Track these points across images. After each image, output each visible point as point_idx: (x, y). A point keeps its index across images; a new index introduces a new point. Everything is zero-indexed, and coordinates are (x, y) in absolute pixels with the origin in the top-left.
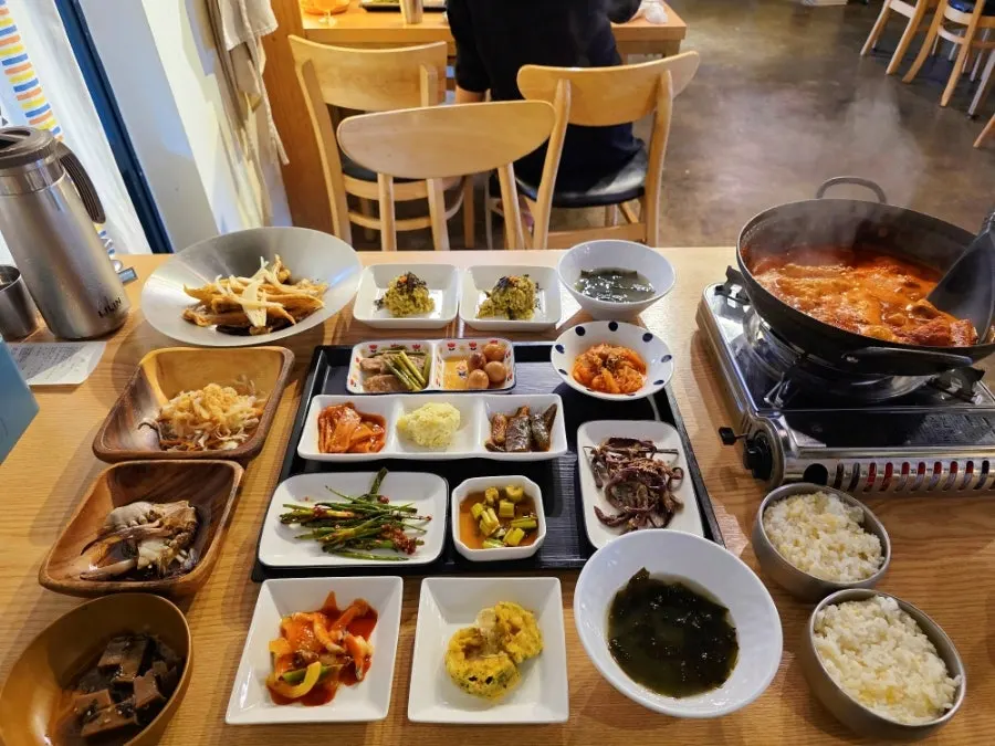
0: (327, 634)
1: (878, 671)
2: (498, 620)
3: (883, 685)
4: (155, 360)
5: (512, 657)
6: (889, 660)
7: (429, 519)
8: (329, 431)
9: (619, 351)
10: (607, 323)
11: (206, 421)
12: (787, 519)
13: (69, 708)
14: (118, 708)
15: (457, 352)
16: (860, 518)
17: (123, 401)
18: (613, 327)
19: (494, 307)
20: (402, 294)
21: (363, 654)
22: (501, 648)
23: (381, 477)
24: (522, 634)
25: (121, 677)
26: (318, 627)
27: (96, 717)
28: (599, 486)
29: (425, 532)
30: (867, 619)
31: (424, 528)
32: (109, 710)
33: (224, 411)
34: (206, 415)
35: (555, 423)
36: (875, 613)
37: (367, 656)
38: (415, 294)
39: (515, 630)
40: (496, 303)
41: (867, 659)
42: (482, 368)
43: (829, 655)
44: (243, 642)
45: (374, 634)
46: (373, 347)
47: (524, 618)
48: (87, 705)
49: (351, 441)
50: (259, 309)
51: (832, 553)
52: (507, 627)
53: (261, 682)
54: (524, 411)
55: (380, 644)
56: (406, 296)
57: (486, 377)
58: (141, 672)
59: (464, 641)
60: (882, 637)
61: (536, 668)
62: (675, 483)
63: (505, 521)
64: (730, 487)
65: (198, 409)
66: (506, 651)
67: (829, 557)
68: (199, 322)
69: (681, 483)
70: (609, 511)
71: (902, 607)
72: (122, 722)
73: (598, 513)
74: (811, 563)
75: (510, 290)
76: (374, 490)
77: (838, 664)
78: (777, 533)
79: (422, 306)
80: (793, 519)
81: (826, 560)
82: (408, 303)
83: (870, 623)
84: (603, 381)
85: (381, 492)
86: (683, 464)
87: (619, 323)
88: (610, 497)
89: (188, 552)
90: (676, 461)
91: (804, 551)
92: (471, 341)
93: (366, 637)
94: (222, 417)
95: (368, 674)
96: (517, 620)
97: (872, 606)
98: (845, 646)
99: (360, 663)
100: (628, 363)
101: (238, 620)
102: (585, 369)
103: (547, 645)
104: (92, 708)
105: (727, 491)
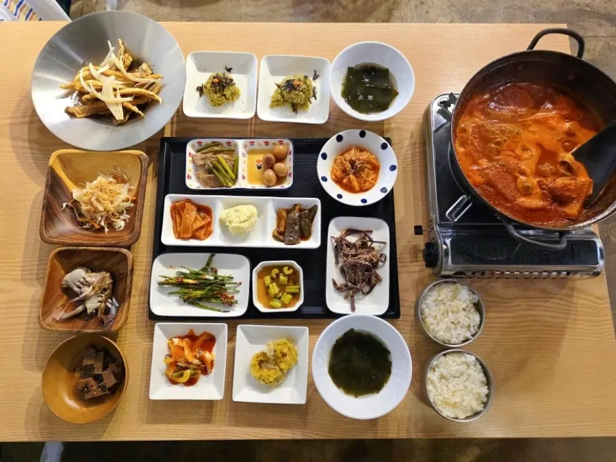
0: (191, 354)
1: (453, 392)
2: (275, 351)
3: (453, 400)
4: (58, 161)
5: (281, 370)
6: (461, 387)
7: (240, 284)
8: (178, 219)
9: (364, 156)
10: (359, 131)
11: (102, 212)
12: (434, 301)
13: (74, 381)
14: (99, 387)
15: (256, 146)
16: (476, 301)
17: (48, 198)
18: (363, 134)
19: (282, 100)
20: (216, 93)
21: (209, 362)
22: (276, 364)
23: (212, 256)
24: (288, 358)
25: (96, 372)
26: (187, 352)
27: (89, 391)
28: (337, 262)
29: (239, 292)
30: (458, 365)
31: (237, 289)
32: (94, 388)
33: (112, 202)
34: (101, 208)
35: (315, 218)
36: (462, 362)
37: (212, 362)
38: (225, 93)
39: (284, 355)
40: (283, 97)
41: (450, 386)
42: (272, 168)
43: (432, 382)
44: (151, 349)
45: (215, 349)
46: (200, 143)
47: (289, 348)
48: (84, 385)
49: (192, 231)
50: (117, 104)
51: (453, 326)
52: (280, 355)
53: (162, 375)
54: (298, 207)
55: (218, 354)
56: (219, 95)
57: (274, 176)
58: (105, 369)
59: (259, 359)
60: (462, 374)
61: (294, 371)
62: (380, 263)
63: (282, 287)
64: (413, 259)
65: (95, 203)
66: (279, 366)
67: (450, 328)
68: (78, 115)
69: (383, 265)
70: (340, 281)
71: (477, 359)
72: (102, 393)
73: (335, 283)
74: (439, 331)
75: (293, 92)
76: (208, 264)
77: (435, 387)
78: (427, 311)
79: (230, 98)
80: (438, 302)
81: (448, 329)
82: (220, 99)
83: (457, 367)
84: (350, 181)
85: (213, 265)
86: (387, 252)
87: (366, 132)
88: (343, 271)
89: (112, 300)
90: (384, 248)
91: (438, 324)
92: (265, 140)
93: (210, 351)
94: (111, 207)
95: (213, 370)
96: (285, 350)
97: (463, 359)
98: (442, 377)
99: (209, 366)
100: (369, 166)
101: (146, 336)
102: (339, 173)
103: (299, 359)
104: (86, 387)
105: (412, 262)
